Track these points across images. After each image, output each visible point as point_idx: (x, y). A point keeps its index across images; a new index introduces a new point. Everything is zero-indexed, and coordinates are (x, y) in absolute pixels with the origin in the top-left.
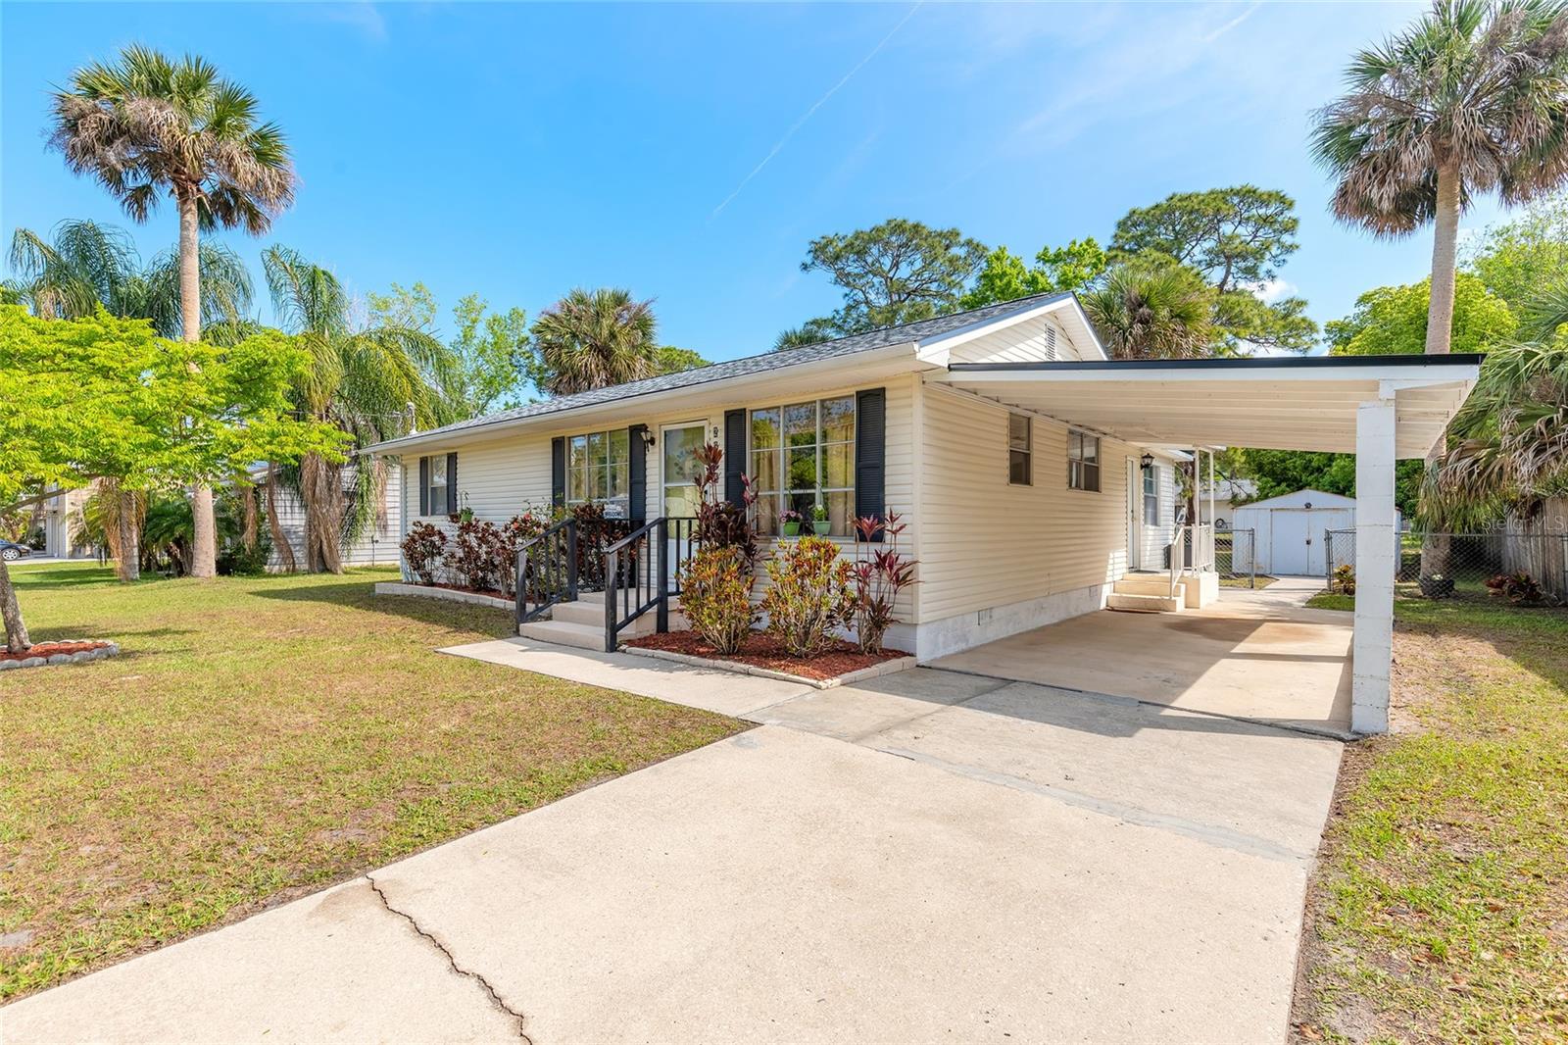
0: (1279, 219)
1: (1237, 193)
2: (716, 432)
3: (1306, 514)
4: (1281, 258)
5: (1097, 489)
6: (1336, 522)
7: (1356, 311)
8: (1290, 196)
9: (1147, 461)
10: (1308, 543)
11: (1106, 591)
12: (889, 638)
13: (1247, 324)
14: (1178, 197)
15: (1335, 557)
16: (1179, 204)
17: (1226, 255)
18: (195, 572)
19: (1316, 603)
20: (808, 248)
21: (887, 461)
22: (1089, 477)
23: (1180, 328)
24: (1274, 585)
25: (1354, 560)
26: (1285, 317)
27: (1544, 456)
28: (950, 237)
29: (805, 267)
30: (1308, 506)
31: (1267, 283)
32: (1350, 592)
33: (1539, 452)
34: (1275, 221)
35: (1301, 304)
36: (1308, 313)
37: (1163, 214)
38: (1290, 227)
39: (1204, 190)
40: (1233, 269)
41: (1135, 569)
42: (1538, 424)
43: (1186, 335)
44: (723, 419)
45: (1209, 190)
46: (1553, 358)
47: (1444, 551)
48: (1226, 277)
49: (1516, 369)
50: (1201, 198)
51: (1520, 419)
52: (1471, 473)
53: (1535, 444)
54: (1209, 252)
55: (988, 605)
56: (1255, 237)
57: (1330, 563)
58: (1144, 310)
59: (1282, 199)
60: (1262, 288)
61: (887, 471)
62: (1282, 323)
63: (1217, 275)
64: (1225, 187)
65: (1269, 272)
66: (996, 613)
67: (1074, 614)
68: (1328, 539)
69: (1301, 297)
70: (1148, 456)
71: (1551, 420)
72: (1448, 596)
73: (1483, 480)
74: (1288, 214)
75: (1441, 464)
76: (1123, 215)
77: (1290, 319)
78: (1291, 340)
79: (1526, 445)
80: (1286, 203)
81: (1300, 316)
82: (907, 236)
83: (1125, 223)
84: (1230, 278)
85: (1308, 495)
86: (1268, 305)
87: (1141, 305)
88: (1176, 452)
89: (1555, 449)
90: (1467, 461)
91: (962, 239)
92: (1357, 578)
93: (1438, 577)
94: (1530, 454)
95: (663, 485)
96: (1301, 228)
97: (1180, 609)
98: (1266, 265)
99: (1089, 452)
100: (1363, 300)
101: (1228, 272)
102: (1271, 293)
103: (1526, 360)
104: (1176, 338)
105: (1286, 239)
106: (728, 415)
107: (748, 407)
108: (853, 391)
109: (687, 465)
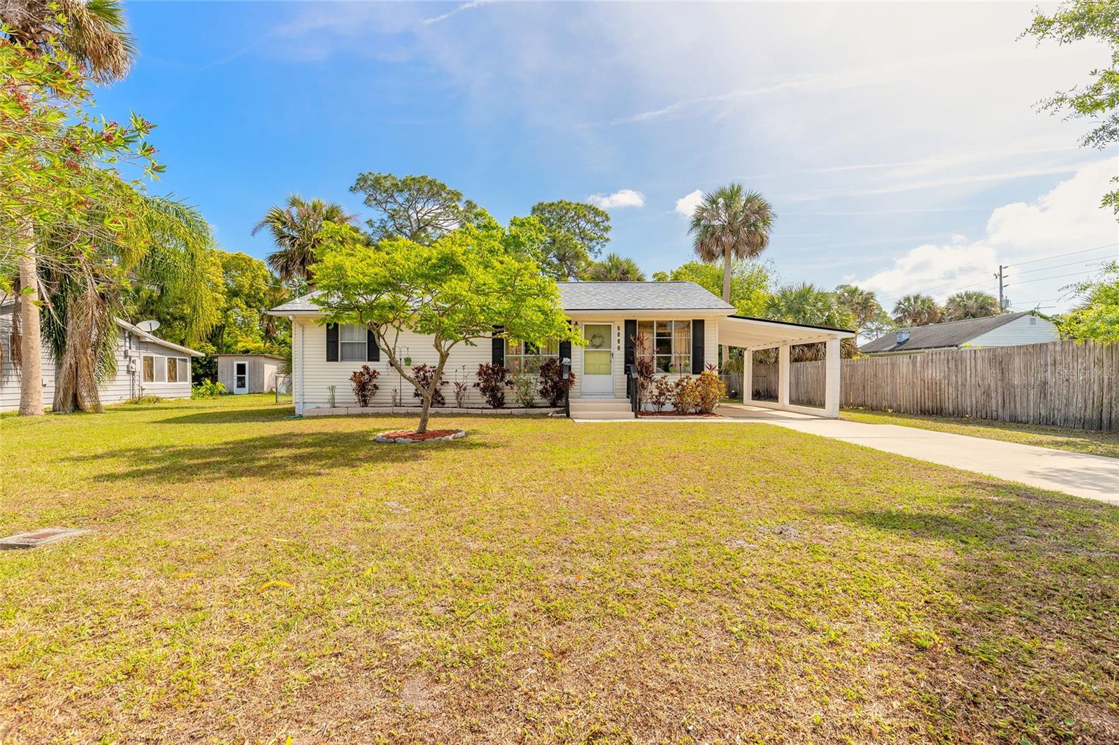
2: (619, 328)
21: (706, 346)
44: (624, 323)
61: (706, 349)
95: (584, 350)
106: (627, 322)
107: (638, 319)
108: (691, 319)
109: (597, 341)
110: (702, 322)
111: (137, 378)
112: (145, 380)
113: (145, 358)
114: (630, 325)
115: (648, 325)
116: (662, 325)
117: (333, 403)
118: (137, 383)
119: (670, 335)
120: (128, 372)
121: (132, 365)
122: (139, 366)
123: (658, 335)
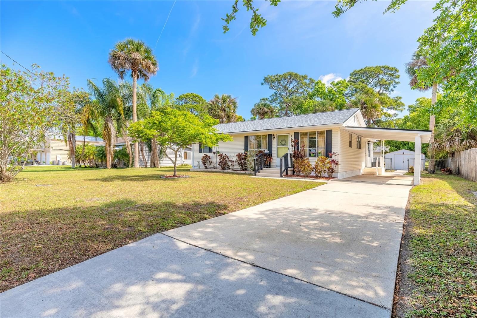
0: (395, 75)
1: (384, 67)
2: (291, 136)
3: (403, 155)
4: (395, 85)
5: (360, 149)
6: (409, 157)
7: (416, 103)
8: (398, 69)
9: (369, 142)
10: (403, 162)
11: (362, 171)
12: (334, 175)
13: (386, 104)
14: (367, 68)
15: (410, 165)
16: (368, 70)
17: (379, 83)
18: (135, 166)
19: (406, 174)
20: (264, 78)
21: (332, 143)
22: (359, 146)
23: (374, 110)
24: (396, 171)
25: (414, 165)
26: (396, 101)
27: (451, 143)
28: (305, 77)
29: (262, 84)
30: (403, 153)
31: (392, 92)
32: (413, 172)
33: (450, 142)
34: (394, 75)
35: (400, 98)
36: (402, 101)
37: (363, 72)
38: (398, 77)
39: (375, 66)
40: (382, 88)
41: (366, 167)
42: (450, 137)
43: (375, 112)
44: (294, 134)
45: (376, 66)
46: (453, 123)
47: (433, 163)
48: (380, 90)
49: (446, 125)
50: (374, 68)
51: (447, 135)
52: (438, 147)
53: (450, 141)
54: (375, 82)
55: (346, 171)
56: (388, 79)
57: (409, 166)
58: (365, 105)
59: (396, 70)
60: (390, 93)
61: (332, 145)
62: (395, 103)
63: (377, 89)
64: (381, 65)
65: (392, 89)
66: (347, 172)
67: (357, 175)
68: (408, 160)
69: (400, 96)
70: (369, 141)
71: (452, 136)
72: (434, 173)
73: (440, 148)
74: (397, 74)
75: (432, 144)
76: (352, 72)
77: (398, 102)
78: (398, 108)
79: (448, 141)
80: (396, 71)
81: (400, 101)
82: (293, 77)
83: (352, 74)
84: (381, 90)
85: (403, 151)
86: (391, 98)
87: (364, 104)
88: (374, 140)
89: (453, 142)
90: (437, 144)
91: (308, 78)
92: (414, 169)
93: (432, 169)
94: (448, 143)
95: (277, 147)
96: (400, 78)
97: (378, 175)
98: (391, 87)
99: (359, 140)
100: (418, 100)
101: (381, 89)
102: (393, 95)
103: (449, 123)
104: (373, 113)
105: (397, 80)
106: (295, 133)
107: (300, 132)
108: (325, 130)
109: (283, 143)
110: (331, 131)
111: (182, 158)
112: (185, 159)
113: (185, 152)
114: (296, 134)
115: (305, 134)
116: (311, 133)
117: (199, 167)
118: (182, 160)
119: (315, 138)
120: (180, 156)
121: (181, 154)
122: (183, 155)
123: (310, 138)
